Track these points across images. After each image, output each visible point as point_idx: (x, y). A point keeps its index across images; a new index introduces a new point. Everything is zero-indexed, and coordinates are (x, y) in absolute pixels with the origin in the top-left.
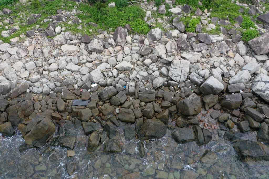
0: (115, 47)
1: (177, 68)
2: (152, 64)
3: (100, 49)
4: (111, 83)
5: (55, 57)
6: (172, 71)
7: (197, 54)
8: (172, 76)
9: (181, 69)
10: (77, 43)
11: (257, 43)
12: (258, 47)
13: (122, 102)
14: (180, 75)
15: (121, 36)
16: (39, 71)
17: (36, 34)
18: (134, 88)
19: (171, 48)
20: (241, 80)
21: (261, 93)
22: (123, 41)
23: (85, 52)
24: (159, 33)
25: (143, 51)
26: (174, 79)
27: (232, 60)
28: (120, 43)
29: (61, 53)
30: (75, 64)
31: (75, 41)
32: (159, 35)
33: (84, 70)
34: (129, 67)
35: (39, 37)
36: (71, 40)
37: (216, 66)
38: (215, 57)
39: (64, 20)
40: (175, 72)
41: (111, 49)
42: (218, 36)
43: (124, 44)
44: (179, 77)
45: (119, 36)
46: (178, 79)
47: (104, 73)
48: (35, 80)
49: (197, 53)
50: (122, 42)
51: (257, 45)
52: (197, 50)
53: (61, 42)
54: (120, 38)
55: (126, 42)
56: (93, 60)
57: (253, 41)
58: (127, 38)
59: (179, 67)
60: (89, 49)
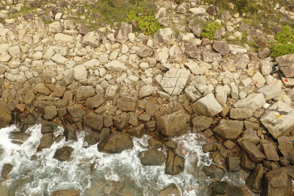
0: (114, 43)
1: (171, 77)
2: (148, 68)
3: (94, 43)
4: (92, 82)
5: (44, 45)
6: (165, 80)
7: (206, 66)
8: (164, 86)
9: (176, 79)
10: (73, 33)
11: (287, 61)
12: (287, 68)
13: (96, 106)
14: (174, 86)
15: (122, 33)
16: (22, 57)
17: (34, 18)
18: (115, 92)
19: (175, 53)
20: (250, 105)
21: (270, 126)
22: (125, 38)
23: (79, 45)
24: (168, 35)
25: (141, 52)
26: (166, 89)
27: (249, 79)
28: (120, 39)
29: (52, 42)
30: (63, 56)
31: (72, 31)
32: (167, 37)
33: (70, 63)
34: (120, 68)
35: (37, 22)
36: (68, 29)
37: (224, 82)
38: (227, 72)
39: (69, 7)
40: (168, 82)
41: (107, 45)
42: (241, 47)
43: (124, 42)
44: (173, 88)
45: (120, 31)
46: (170, 90)
47: (90, 70)
48: (14, 65)
49: (207, 64)
50: (123, 39)
51: (286, 65)
52: (208, 60)
53: (55, 30)
54: (121, 35)
55: (128, 40)
56: (83, 54)
57: (281, 58)
58: (129, 35)
59: (174, 77)
60: (84, 42)
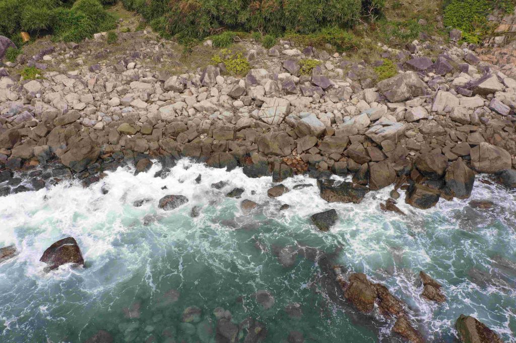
0: (201, 87)
1: (270, 106)
2: (243, 106)
6: (263, 110)
8: (263, 116)
9: (275, 108)
10: (151, 81)
11: (388, 85)
12: (389, 91)
13: (191, 138)
14: (274, 115)
18: (209, 125)
19: (271, 88)
20: (355, 125)
21: (374, 135)
22: (212, 81)
26: (265, 120)
27: (353, 106)
28: (207, 83)
29: (128, 90)
30: (143, 101)
31: (149, 79)
32: (261, 77)
34: (211, 108)
36: (144, 77)
39: (141, 57)
40: (267, 112)
42: (343, 81)
43: (212, 85)
44: (273, 118)
45: (207, 75)
46: (270, 120)
47: (178, 111)
49: (307, 98)
51: (388, 88)
52: (308, 94)
53: (131, 78)
54: (208, 78)
58: (217, 78)
59: (273, 106)
60: (165, 87)
